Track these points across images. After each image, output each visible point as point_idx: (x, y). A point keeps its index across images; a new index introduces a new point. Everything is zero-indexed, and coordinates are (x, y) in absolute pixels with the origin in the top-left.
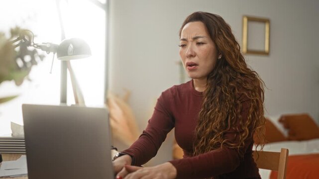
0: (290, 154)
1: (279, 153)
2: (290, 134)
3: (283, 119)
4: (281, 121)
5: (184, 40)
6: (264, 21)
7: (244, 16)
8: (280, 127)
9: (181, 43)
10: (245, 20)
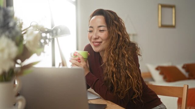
0: (189, 87)
1: (183, 87)
2: (189, 75)
3: (185, 66)
4: (183, 67)
5: (91, 27)
6: (171, 7)
7: (159, 4)
8: (183, 71)
9: (89, 29)
10: (160, 7)
